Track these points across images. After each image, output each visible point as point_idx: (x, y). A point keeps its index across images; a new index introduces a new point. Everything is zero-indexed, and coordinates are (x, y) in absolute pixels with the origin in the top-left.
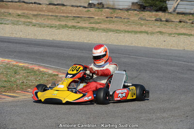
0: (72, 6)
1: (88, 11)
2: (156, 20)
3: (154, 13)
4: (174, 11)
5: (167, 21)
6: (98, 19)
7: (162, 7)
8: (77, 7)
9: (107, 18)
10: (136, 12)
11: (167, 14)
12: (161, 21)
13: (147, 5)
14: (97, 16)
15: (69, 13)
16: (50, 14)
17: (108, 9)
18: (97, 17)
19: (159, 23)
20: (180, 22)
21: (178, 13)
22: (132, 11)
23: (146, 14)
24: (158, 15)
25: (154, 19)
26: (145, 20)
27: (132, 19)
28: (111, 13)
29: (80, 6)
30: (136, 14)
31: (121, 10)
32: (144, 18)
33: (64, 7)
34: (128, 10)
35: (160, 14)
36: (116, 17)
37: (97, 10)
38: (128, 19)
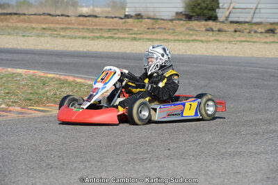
0: (106, 17)
1: (125, 22)
2: (207, 30)
3: (203, 22)
4: (227, 20)
5: (219, 31)
6: (138, 31)
7: (211, 17)
8: (112, 18)
9: (148, 29)
10: (182, 22)
11: (218, 23)
12: (213, 31)
13: (194, 14)
14: (136, 27)
15: (103, 26)
16: (81, 27)
17: (149, 20)
18: (136, 29)
19: (210, 33)
20: (236, 31)
21: (232, 22)
22: (177, 21)
23: (194, 24)
24: (208, 25)
25: (204, 29)
26: (194, 30)
27: (179, 29)
28: (153, 24)
29: (116, 17)
30: (182, 25)
31: (164, 20)
32: (192, 28)
33: (97, 19)
34: (172, 20)
35: (211, 23)
36: (159, 28)
37: (136, 20)
38: (173, 29)
